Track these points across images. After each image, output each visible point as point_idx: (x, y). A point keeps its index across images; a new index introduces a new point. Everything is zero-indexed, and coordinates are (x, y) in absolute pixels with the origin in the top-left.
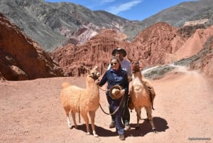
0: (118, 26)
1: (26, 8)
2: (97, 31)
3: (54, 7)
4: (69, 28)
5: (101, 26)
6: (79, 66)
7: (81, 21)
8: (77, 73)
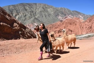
0: (81, 17)
1: (48, 9)
2: (72, 18)
3: (57, 9)
4: (62, 16)
5: (74, 16)
6: (59, 30)
7: (66, 14)
8: (57, 32)
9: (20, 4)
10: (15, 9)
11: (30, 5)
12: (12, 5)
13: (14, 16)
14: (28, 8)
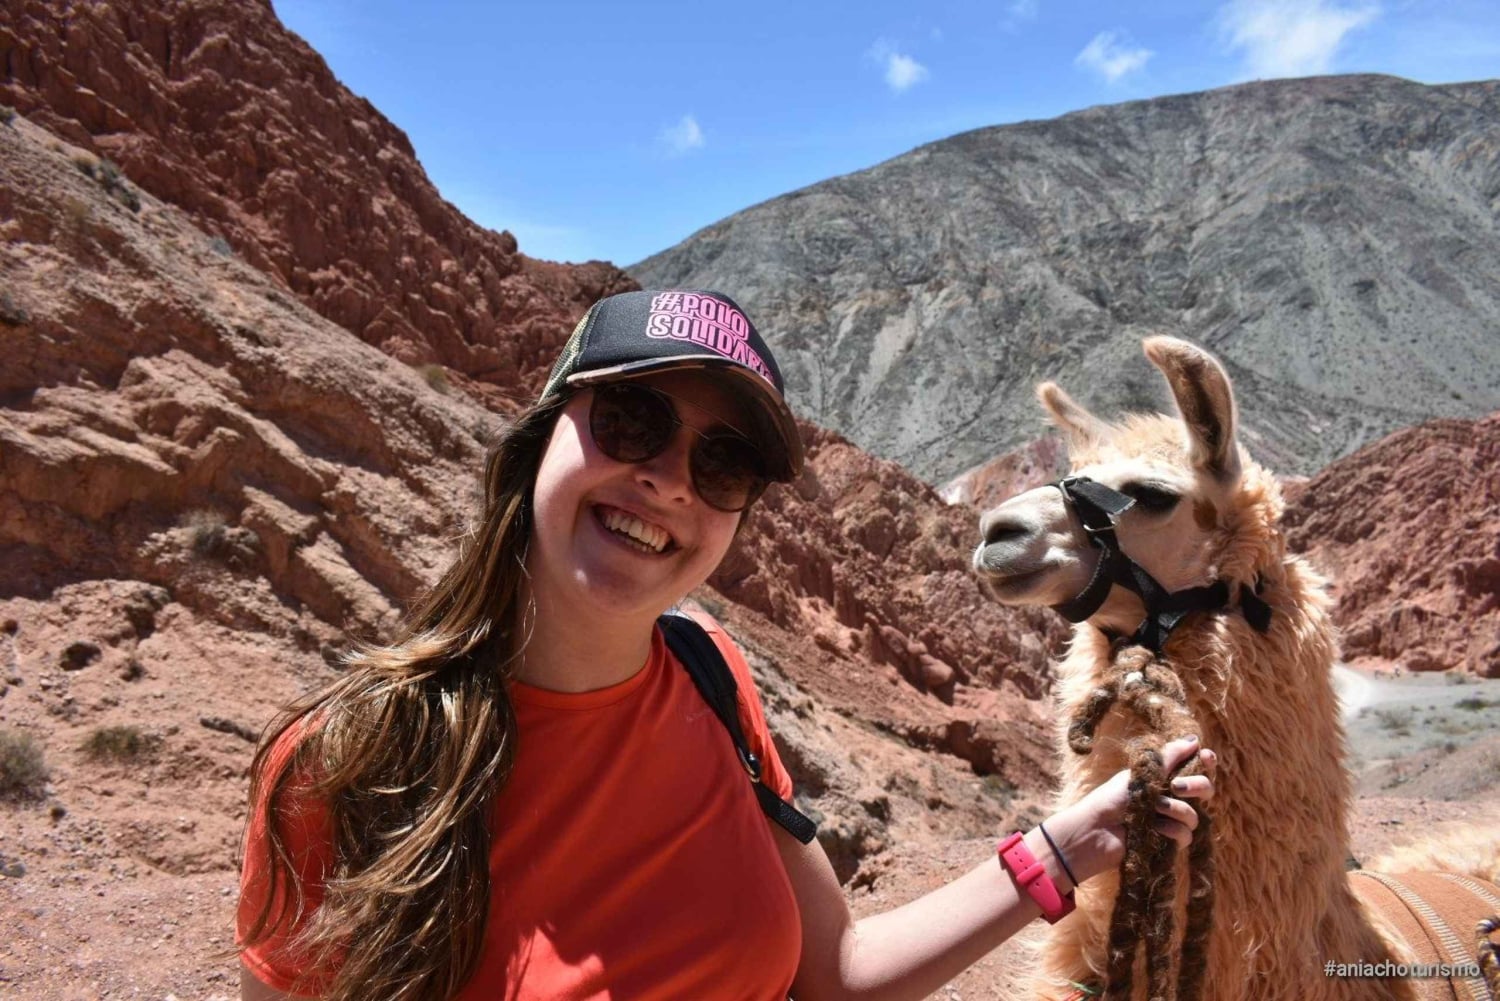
9: (940, 146)
10: (864, 230)
11: (1082, 146)
12: (830, 186)
13: (847, 326)
14: (1046, 186)
